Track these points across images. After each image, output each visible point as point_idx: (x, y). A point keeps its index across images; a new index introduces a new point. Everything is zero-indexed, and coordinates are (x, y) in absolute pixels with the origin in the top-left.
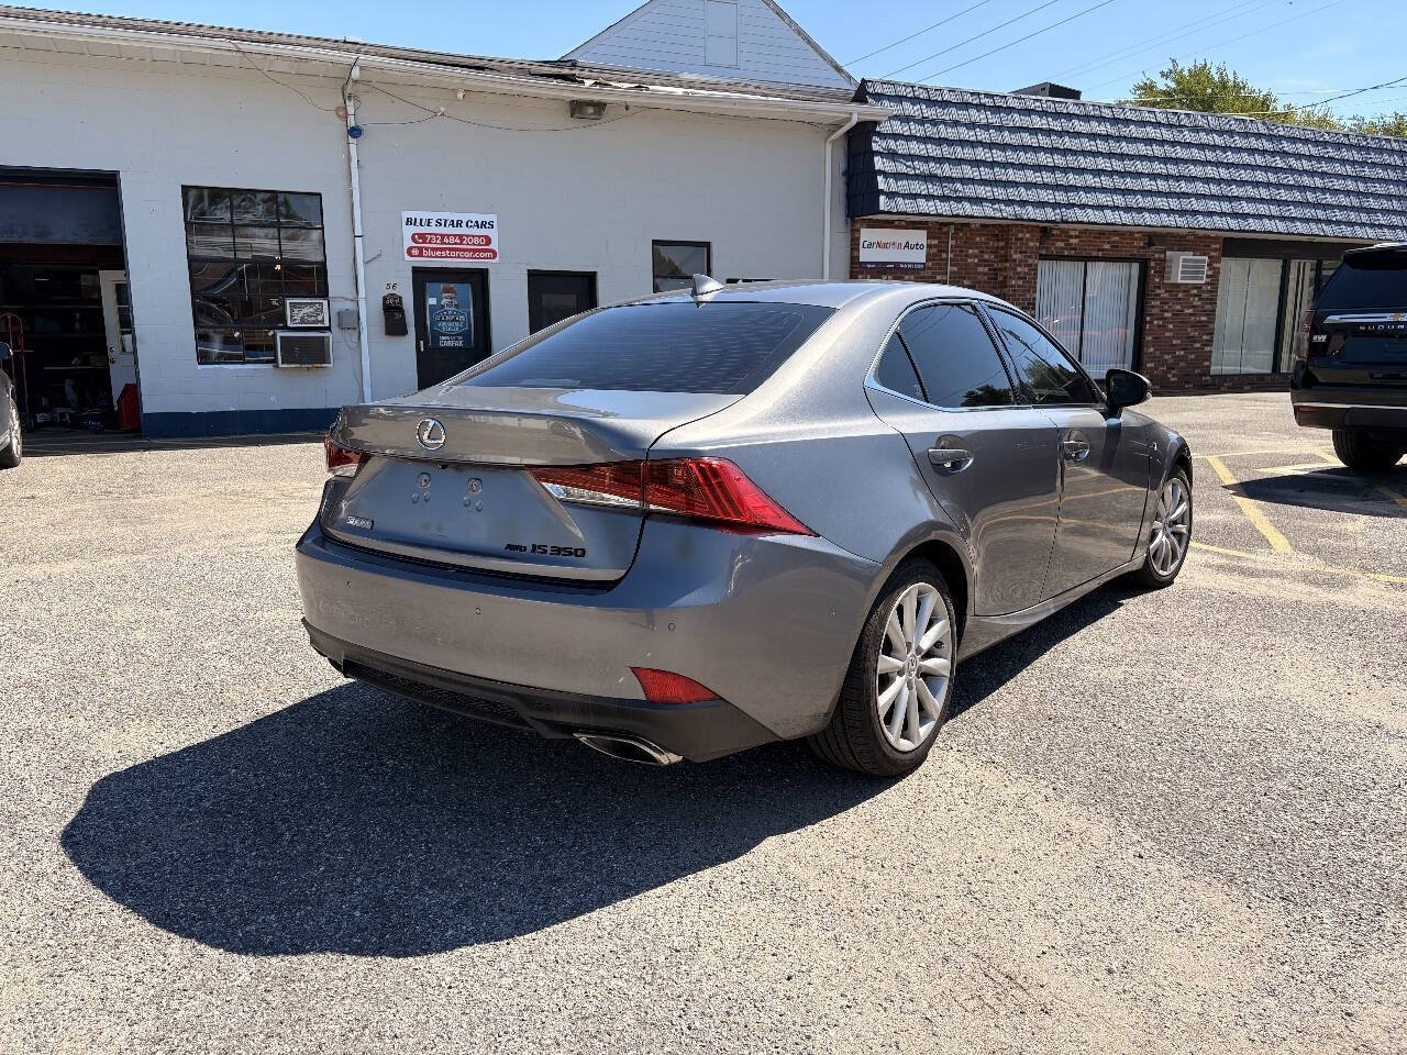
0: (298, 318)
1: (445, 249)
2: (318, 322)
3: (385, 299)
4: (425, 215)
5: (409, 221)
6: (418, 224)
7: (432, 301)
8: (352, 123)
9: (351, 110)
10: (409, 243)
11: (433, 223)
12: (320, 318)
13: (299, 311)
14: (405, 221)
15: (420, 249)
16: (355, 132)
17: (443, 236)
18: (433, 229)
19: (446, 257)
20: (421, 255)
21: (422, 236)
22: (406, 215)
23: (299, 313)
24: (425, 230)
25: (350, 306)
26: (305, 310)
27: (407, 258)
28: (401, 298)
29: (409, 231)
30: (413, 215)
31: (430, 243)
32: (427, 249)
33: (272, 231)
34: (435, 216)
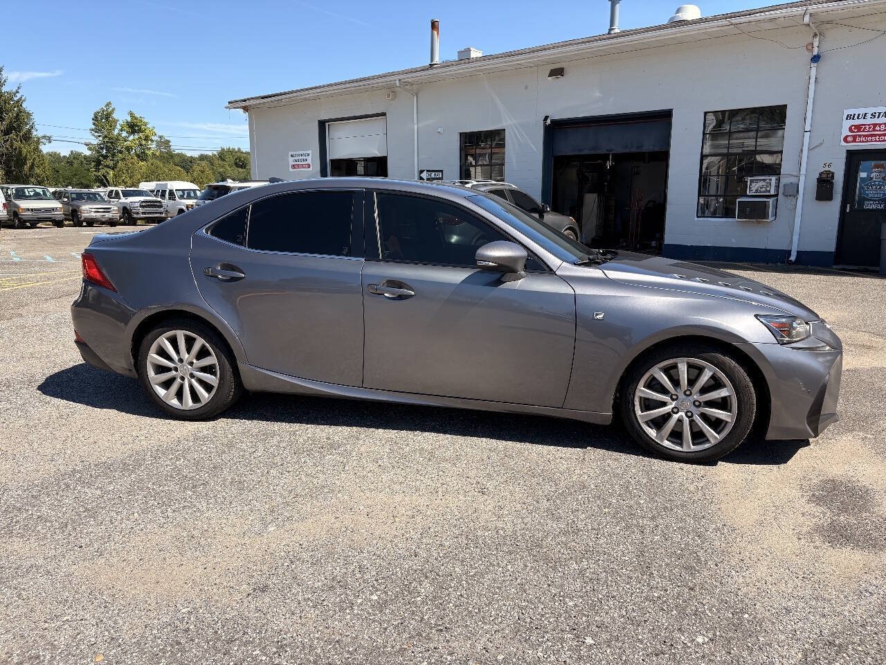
0: (754, 189)
1: (875, 135)
2: (766, 191)
3: (821, 174)
4: (862, 111)
5: (849, 117)
6: (856, 117)
7: (863, 175)
8: (815, 52)
9: (816, 44)
10: (846, 132)
11: (869, 116)
12: (768, 189)
13: (756, 185)
14: (845, 117)
15: (854, 137)
16: (816, 59)
17: (875, 125)
18: (869, 121)
19: (876, 141)
20: (854, 141)
21: (858, 127)
22: (847, 112)
23: (755, 186)
24: (861, 121)
25: (793, 180)
26: (760, 184)
27: (843, 144)
28: (833, 174)
29: (848, 124)
30: (851, 112)
31: (863, 131)
32: (860, 136)
33: (753, 134)
34: (870, 111)
